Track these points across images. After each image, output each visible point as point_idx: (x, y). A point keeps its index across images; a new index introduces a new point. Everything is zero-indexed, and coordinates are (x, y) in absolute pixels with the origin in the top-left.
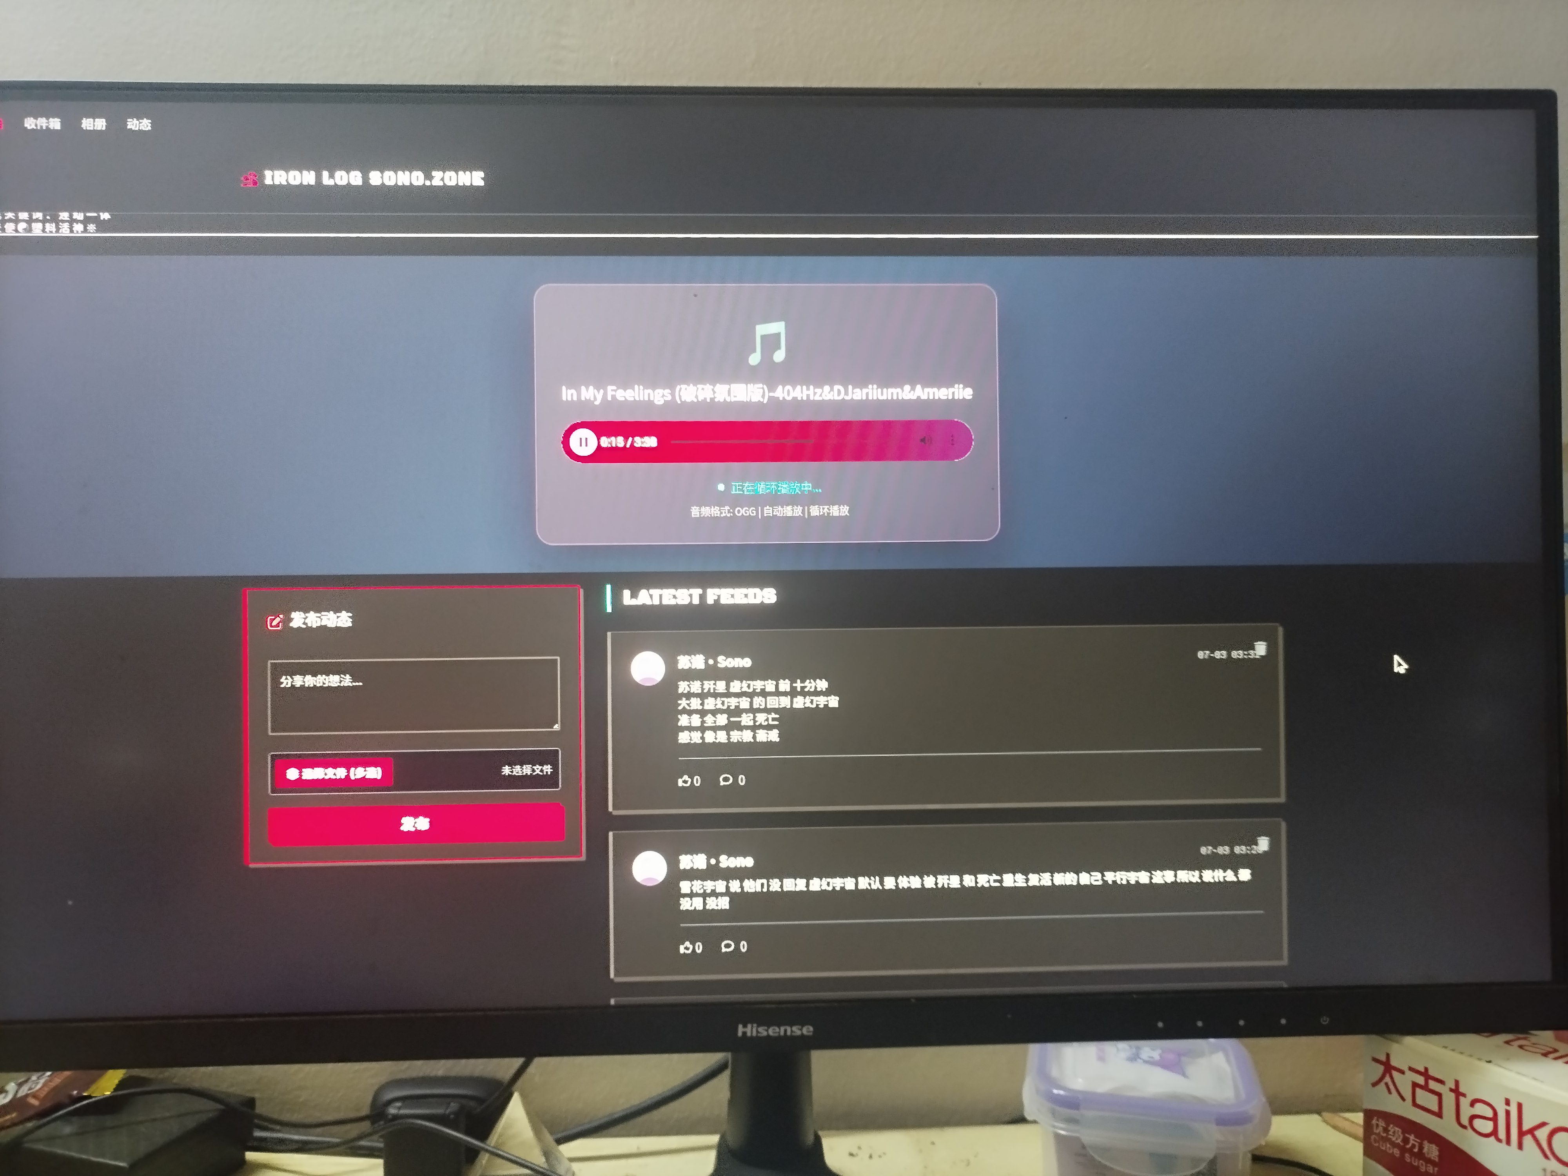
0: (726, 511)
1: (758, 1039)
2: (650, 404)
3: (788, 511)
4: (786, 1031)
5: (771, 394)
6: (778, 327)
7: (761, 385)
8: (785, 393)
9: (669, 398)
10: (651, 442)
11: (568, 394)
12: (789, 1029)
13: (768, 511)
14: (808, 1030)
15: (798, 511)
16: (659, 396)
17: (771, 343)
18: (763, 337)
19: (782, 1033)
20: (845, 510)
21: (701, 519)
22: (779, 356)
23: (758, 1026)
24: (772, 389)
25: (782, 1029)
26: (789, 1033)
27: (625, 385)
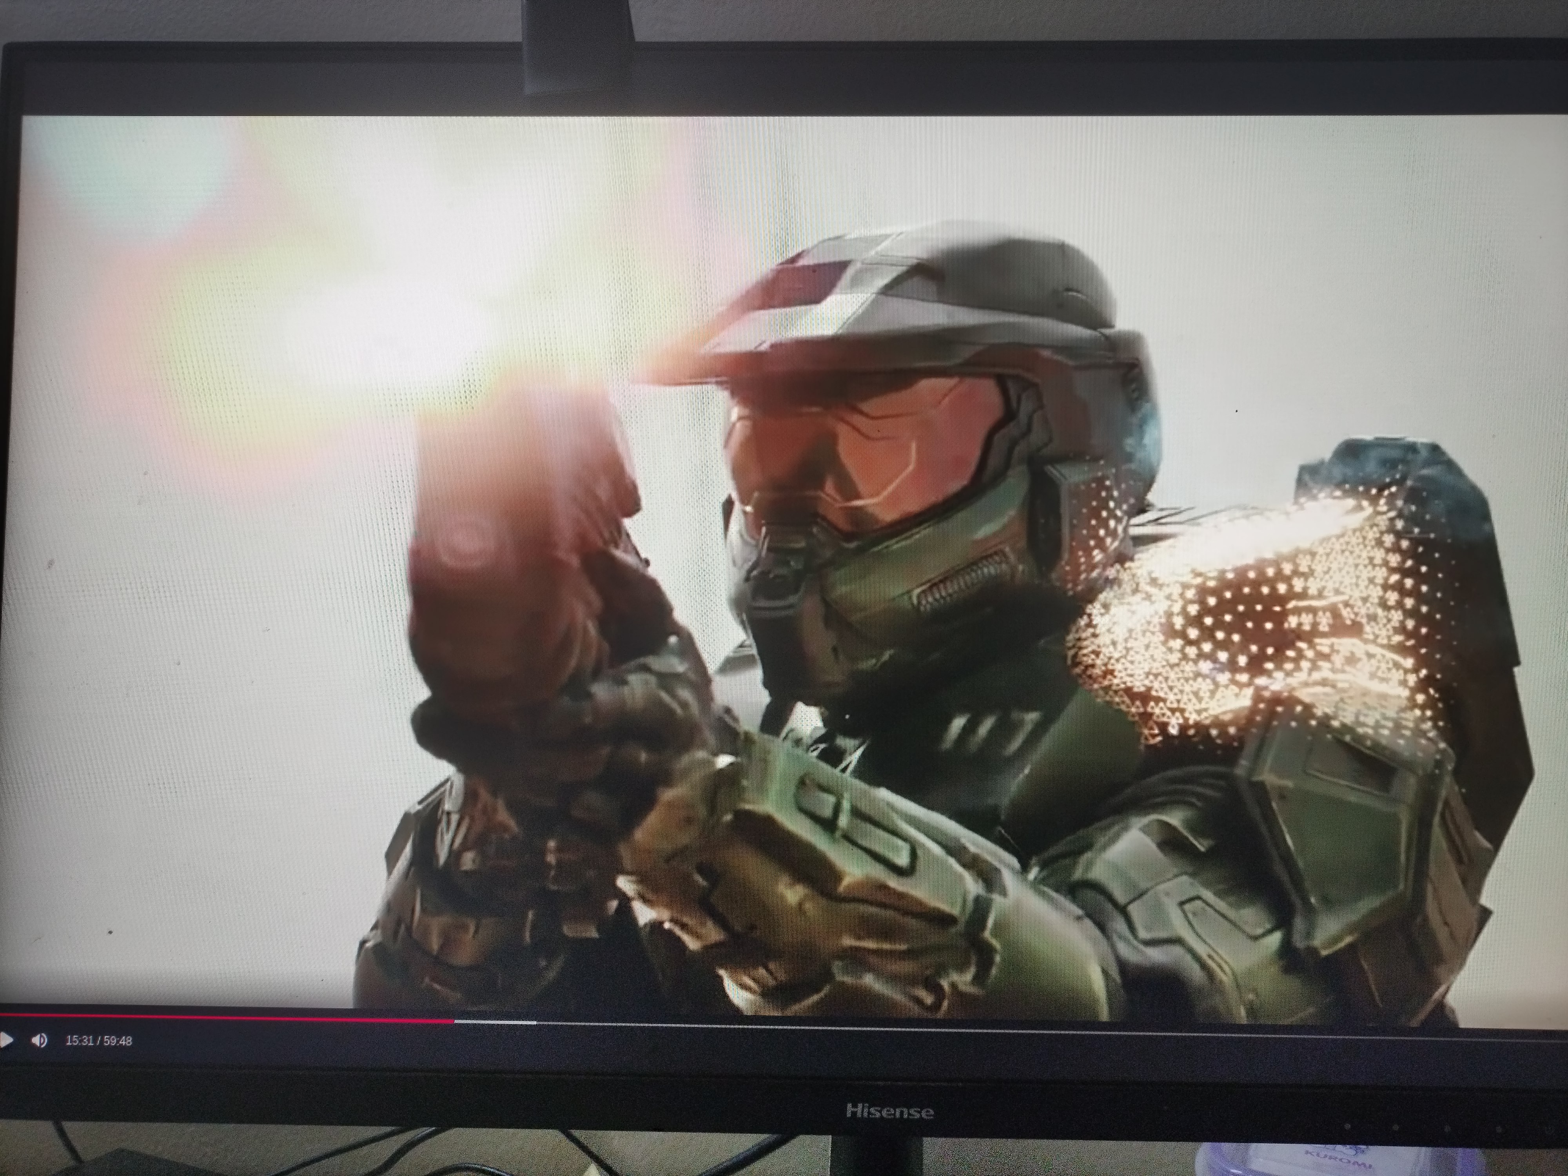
1: (870, 1122)
4: (902, 1113)
12: (905, 1110)
14: (927, 1114)
19: (898, 1115)
23: (869, 1109)
25: (898, 1111)
26: (906, 1116)
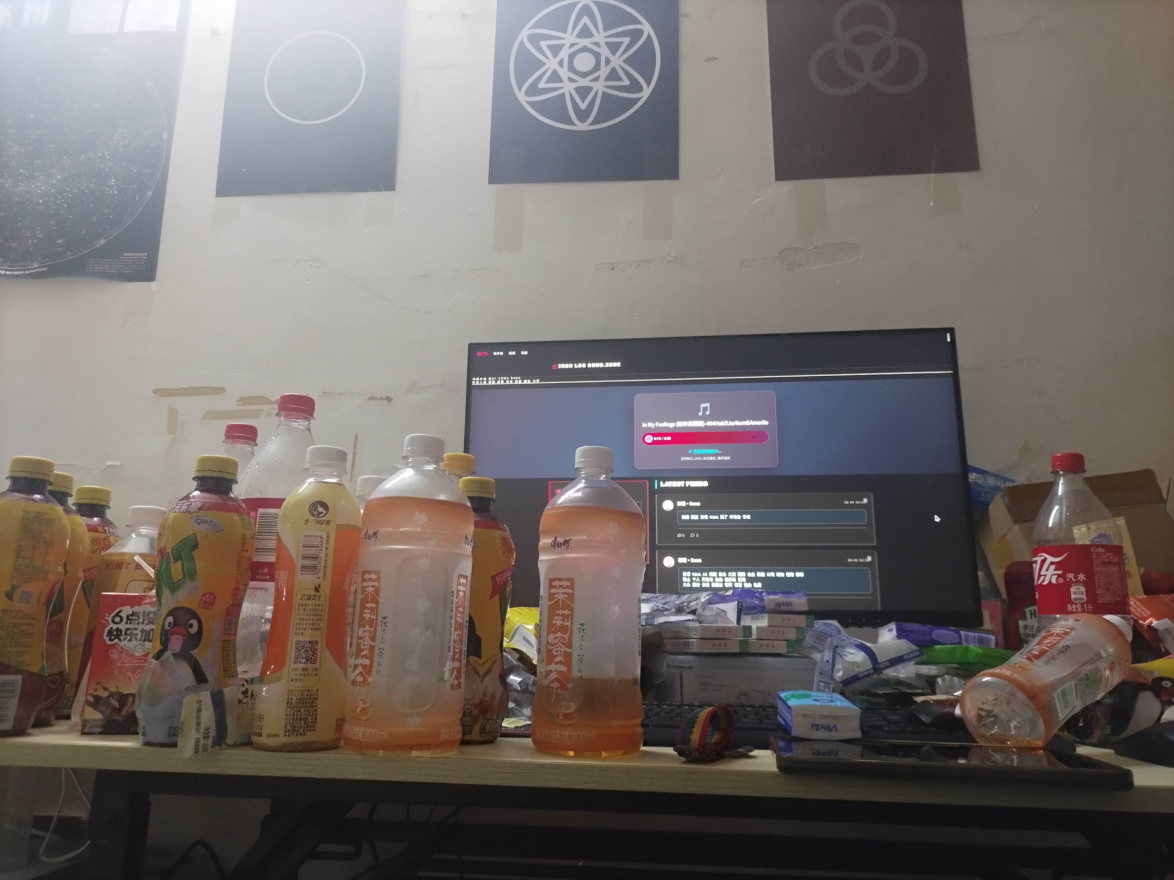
0: (692, 459)
2: (669, 427)
3: (711, 458)
5: (706, 424)
6: (707, 405)
7: (702, 421)
8: (710, 424)
9: (675, 426)
10: (669, 438)
11: (644, 425)
13: (705, 458)
15: (714, 458)
16: (672, 425)
17: (705, 409)
18: (703, 408)
20: (729, 458)
21: (684, 461)
22: (708, 413)
24: (706, 422)
27: (661, 422)
